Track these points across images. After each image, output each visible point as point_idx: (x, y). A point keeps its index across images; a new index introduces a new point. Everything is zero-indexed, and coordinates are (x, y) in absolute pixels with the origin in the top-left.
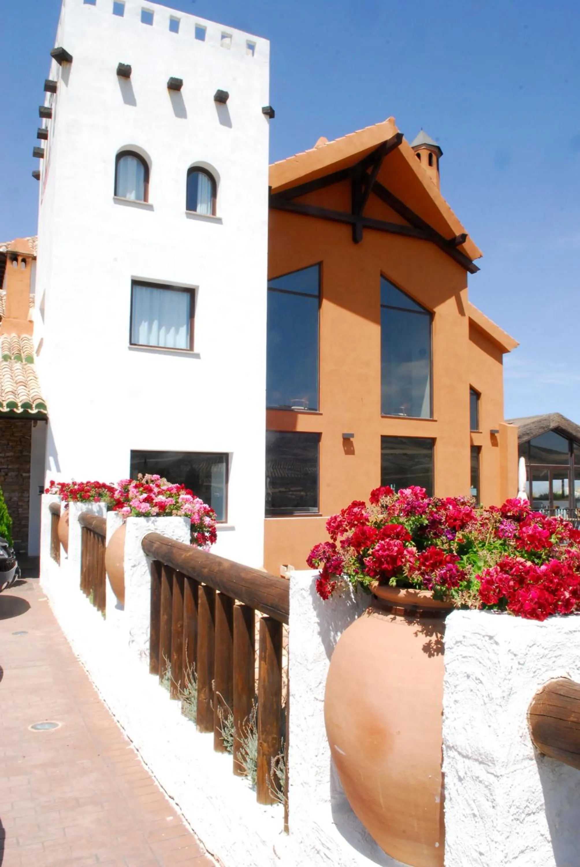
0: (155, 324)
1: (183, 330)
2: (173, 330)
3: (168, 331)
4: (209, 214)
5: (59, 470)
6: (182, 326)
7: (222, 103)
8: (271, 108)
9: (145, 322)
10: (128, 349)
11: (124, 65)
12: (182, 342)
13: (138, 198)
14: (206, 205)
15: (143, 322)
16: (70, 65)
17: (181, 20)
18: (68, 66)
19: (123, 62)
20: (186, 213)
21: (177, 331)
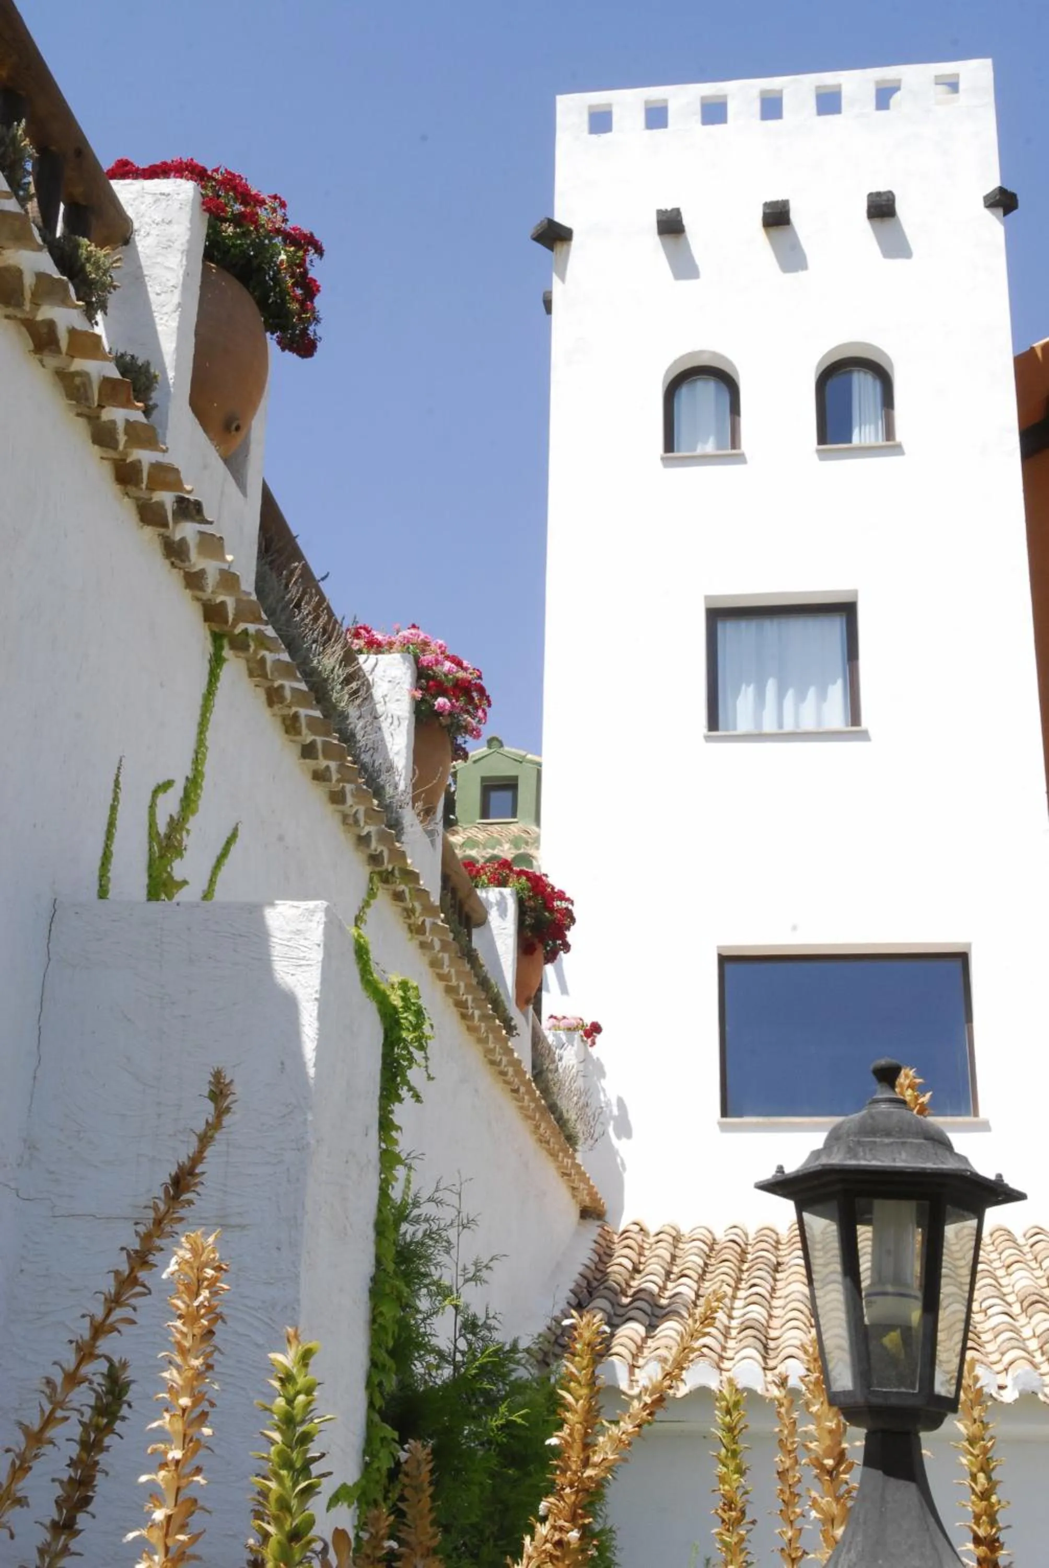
0: (771, 686)
1: (837, 691)
2: (812, 693)
3: (801, 697)
4: (881, 442)
5: (564, 990)
6: (834, 682)
7: (886, 219)
8: (1002, 191)
9: (748, 685)
10: (703, 740)
11: (666, 210)
12: (835, 717)
13: (719, 446)
14: (873, 427)
15: (744, 687)
16: (569, 246)
17: (785, 92)
18: (565, 247)
19: (663, 208)
20: (818, 451)
21: (822, 696)
